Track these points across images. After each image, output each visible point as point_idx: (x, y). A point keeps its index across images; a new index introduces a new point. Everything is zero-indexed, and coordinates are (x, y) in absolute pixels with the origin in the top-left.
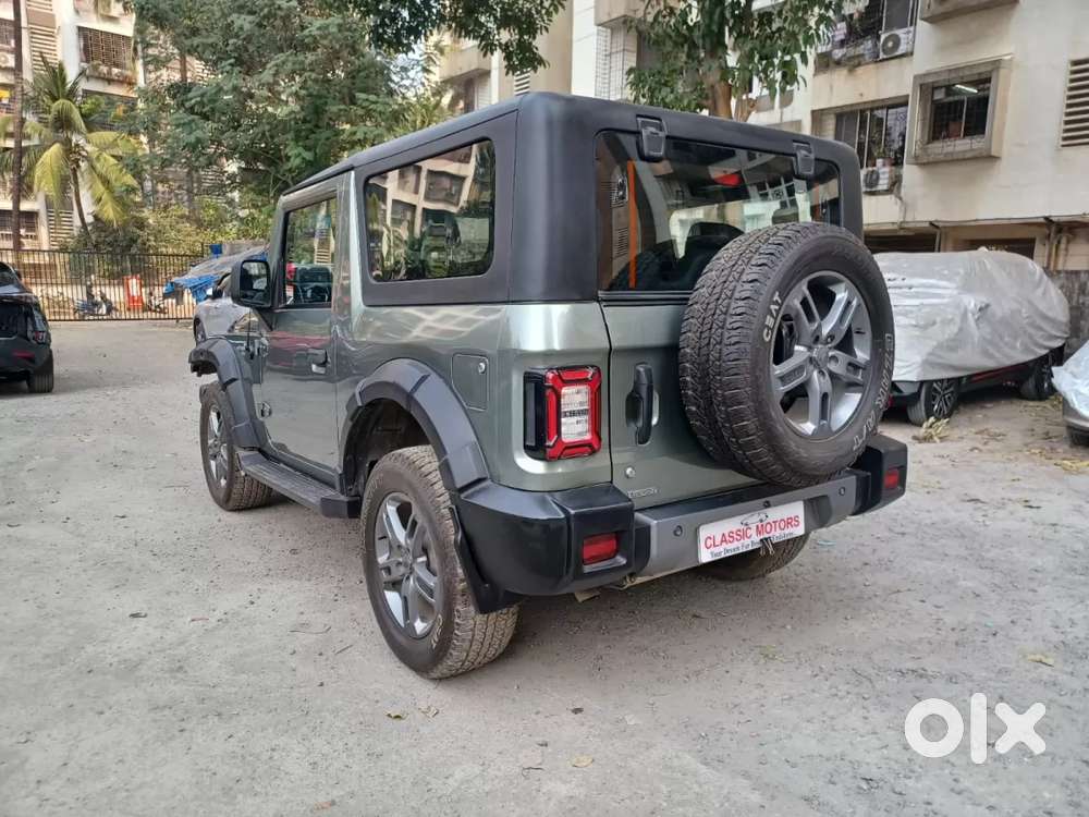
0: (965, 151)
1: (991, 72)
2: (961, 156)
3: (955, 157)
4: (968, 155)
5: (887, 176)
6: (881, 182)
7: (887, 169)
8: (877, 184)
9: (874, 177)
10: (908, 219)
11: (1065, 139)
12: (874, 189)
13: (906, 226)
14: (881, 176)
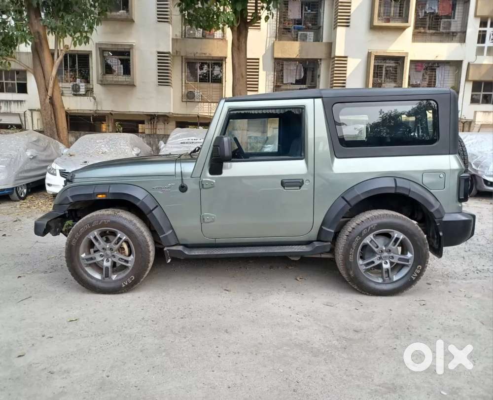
0: (123, 81)
1: (130, 49)
2: (121, 83)
3: (119, 83)
4: (125, 83)
5: (84, 87)
6: (81, 90)
7: (83, 84)
8: (79, 91)
9: (77, 87)
10: (99, 109)
11: (159, 82)
12: (78, 93)
13: (98, 112)
14: (81, 87)
